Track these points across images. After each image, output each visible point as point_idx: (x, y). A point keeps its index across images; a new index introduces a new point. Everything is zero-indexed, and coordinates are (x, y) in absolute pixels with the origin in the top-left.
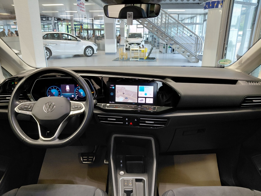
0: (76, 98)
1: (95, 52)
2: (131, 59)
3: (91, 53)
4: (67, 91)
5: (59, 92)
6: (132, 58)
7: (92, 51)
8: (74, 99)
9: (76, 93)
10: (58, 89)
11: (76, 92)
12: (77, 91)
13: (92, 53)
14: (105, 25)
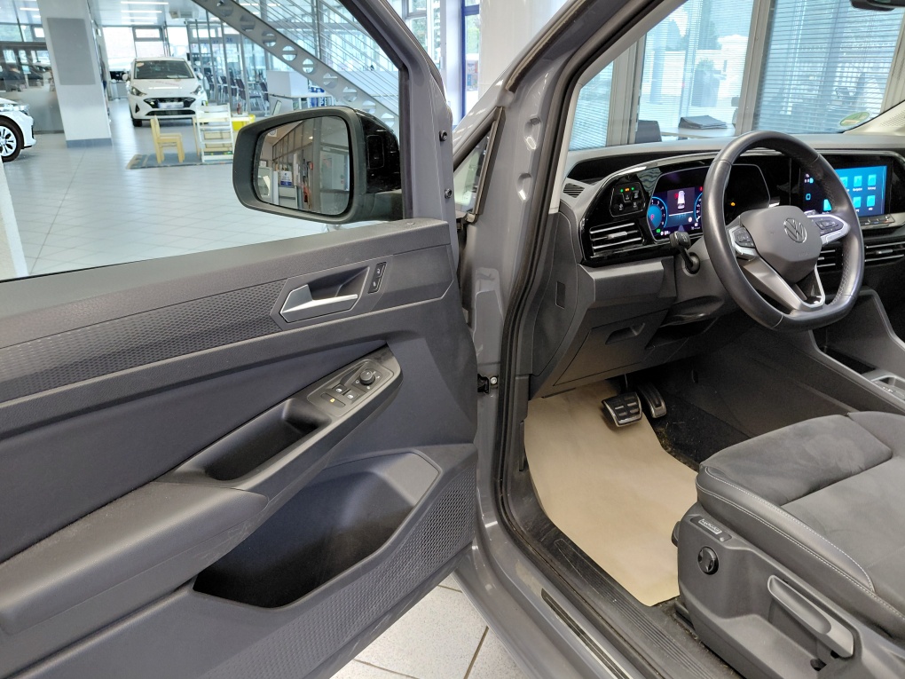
0: (696, 225)
1: (28, 140)
2: (205, 158)
3: (10, 147)
4: (679, 208)
5: (664, 211)
6: (208, 153)
7: (12, 137)
8: (693, 228)
9: (698, 212)
10: (661, 205)
11: (697, 208)
12: (698, 206)
13: (14, 145)
14: (45, 24)
